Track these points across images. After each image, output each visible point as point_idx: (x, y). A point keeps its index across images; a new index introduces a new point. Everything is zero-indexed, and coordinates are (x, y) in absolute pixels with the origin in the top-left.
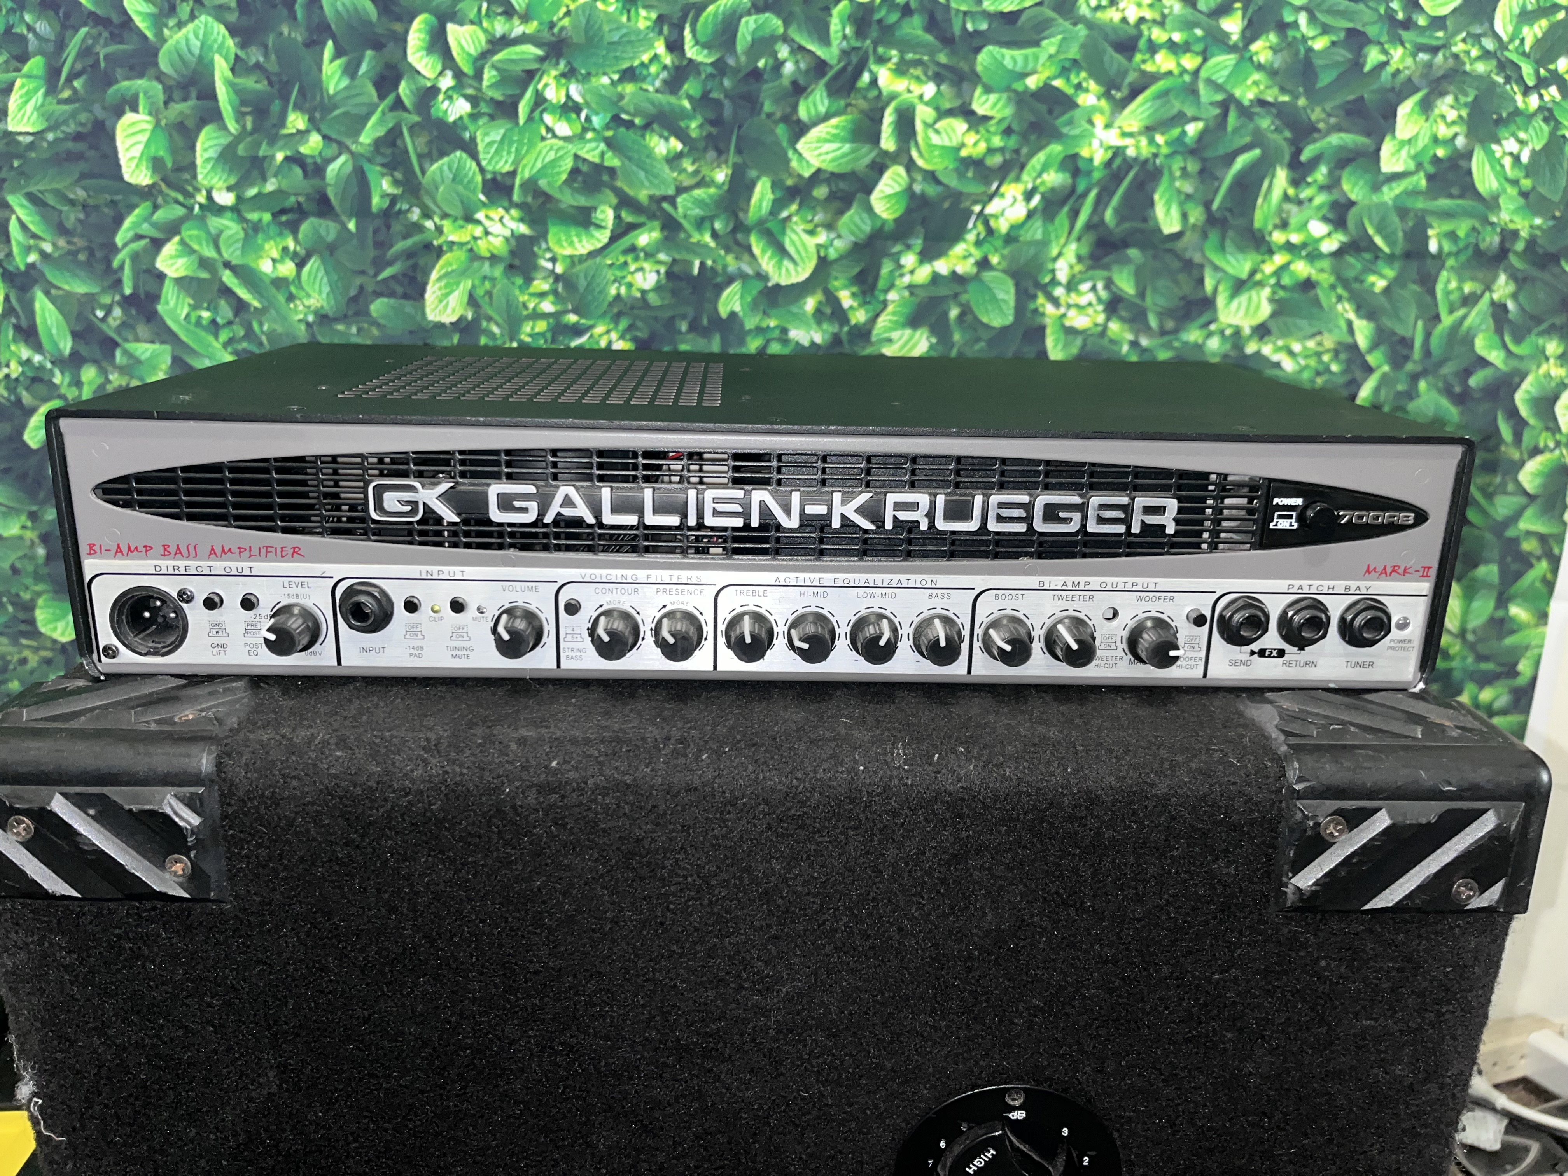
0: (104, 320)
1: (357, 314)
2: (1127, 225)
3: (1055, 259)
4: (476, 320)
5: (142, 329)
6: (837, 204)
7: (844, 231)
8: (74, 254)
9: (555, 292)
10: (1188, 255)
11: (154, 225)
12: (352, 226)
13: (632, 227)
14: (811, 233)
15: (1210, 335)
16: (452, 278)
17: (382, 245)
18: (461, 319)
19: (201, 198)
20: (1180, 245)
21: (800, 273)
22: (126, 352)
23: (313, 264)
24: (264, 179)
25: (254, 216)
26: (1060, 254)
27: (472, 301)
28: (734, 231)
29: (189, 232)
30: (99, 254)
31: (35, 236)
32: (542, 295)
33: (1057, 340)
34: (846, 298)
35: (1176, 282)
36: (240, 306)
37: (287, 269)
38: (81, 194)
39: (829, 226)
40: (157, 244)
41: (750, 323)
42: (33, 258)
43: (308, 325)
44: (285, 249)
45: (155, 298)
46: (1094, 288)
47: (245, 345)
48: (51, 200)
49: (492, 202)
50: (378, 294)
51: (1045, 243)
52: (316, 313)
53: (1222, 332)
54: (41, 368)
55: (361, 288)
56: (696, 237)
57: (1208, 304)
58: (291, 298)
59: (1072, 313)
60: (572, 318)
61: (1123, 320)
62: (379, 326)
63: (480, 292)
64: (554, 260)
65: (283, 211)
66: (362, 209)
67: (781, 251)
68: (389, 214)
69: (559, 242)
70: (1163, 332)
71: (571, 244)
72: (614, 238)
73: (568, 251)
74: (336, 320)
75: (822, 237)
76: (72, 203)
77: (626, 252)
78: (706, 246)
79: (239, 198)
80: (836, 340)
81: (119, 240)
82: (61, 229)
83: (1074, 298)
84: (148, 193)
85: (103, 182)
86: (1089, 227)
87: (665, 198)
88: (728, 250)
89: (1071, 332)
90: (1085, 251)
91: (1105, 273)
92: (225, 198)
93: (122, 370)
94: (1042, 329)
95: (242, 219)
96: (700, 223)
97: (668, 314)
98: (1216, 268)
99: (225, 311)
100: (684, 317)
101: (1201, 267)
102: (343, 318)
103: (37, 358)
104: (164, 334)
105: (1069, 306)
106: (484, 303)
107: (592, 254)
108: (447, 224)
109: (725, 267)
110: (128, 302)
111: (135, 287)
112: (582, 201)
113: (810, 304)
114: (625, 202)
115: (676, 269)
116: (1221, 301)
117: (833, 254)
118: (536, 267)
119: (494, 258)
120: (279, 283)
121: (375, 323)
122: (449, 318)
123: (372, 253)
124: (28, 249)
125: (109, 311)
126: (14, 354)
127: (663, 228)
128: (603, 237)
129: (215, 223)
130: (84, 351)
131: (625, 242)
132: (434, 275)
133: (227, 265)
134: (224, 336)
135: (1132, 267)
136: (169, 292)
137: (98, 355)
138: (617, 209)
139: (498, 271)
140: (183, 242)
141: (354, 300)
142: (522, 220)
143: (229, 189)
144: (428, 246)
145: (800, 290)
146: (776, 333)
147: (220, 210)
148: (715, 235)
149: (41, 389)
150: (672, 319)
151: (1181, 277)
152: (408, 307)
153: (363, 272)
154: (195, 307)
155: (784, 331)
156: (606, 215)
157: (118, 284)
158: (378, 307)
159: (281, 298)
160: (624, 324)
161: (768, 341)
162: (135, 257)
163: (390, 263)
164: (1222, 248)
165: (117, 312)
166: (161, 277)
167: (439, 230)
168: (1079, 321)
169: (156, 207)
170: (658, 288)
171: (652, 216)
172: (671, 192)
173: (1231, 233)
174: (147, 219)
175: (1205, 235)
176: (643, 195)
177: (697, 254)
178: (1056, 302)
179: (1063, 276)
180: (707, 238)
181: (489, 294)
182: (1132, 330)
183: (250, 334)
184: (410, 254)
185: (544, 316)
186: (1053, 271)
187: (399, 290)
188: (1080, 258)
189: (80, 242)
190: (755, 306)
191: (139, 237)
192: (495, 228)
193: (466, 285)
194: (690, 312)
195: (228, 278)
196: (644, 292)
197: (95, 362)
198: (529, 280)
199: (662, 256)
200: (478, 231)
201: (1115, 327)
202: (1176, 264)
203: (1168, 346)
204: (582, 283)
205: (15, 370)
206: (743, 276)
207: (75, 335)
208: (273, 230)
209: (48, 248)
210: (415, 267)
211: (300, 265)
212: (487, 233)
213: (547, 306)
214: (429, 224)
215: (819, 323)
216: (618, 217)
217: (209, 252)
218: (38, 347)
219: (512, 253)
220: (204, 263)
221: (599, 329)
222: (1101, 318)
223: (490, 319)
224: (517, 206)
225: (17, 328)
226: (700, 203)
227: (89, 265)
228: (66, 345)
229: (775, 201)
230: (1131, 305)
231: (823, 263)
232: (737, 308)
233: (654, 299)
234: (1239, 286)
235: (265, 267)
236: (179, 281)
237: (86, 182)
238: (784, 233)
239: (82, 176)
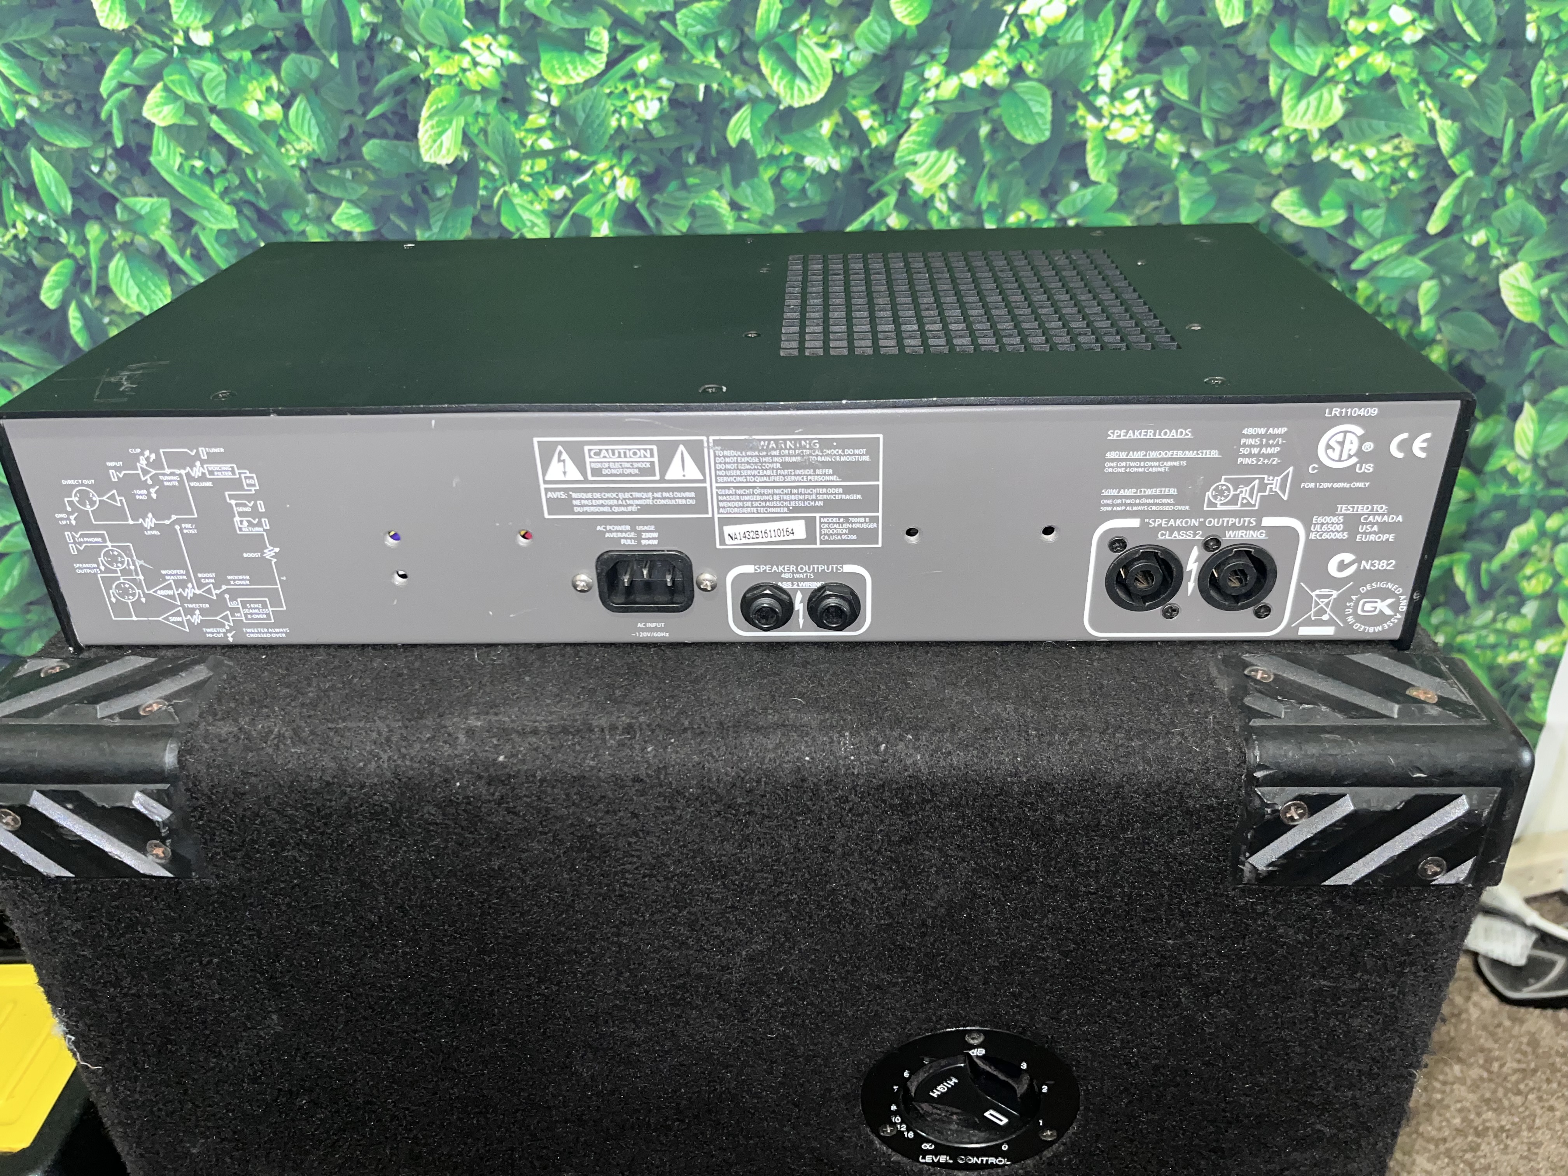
0: (100, 174)
1: (350, 157)
2: (1181, 19)
3: (1098, 64)
4: (473, 161)
5: (138, 182)
6: (853, 11)
7: (861, 43)
8: (61, 107)
9: (552, 127)
10: (1250, 52)
11: (136, 72)
12: (334, 60)
13: (630, 50)
14: (825, 46)
15: (1272, 142)
16: (445, 113)
17: (367, 81)
18: (457, 160)
19: (179, 40)
20: (1241, 40)
21: (815, 94)
22: (125, 207)
23: (299, 104)
24: (240, 16)
25: (233, 55)
26: (1104, 57)
27: (467, 140)
28: (740, 48)
29: (172, 77)
30: (86, 106)
31: (19, 91)
32: (539, 131)
33: (1098, 156)
34: (866, 118)
35: (1236, 83)
36: (231, 153)
37: (274, 111)
38: (59, 43)
39: (845, 38)
40: (142, 92)
41: (761, 152)
42: (21, 113)
43: (302, 170)
44: (269, 90)
45: (146, 149)
46: (1141, 95)
47: (241, 194)
48: (30, 51)
49: (477, 30)
50: (369, 136)
51: (1086, 45)
52: (308, 157)
53: (1287, 138)
54: (46, 227)
55: (351, 129)
56: (699, 59)
57: (1272, 106)
58: (281, 142)
59: (1116, 124)
60: (573, 155)
61: (1173, 130)
62: (374, 170)
63: (474, 130)
64: (548, 91)
65: (263, 49)
66: (343, 43)
67: (793, 69)
68: (371, 46)
69: (552, 71)
70: (1218, 142)
71: (566, 72)
72: (611, 64)
73: (563, 81)
74: (329, 164)
75: (838, 50)
76: (52, 53)
77: (624, 78)
78: (710, 67)
79: (217, 38)
80: (856, 166)
81: (105, 88)
82: (46, 83)
83: (1118, 108)
84: (126, 38)
85: (78, 28)
86: (1138, 23)
87: (663, 15)
88: (734, 72)
89: (1114, 146)
90: (1132, 52)
91: (1155, 77)
92: (203, 39)
93: (126, 226)
94: (1083, 144)
95: (222, 60)
96: (703, 42)
97: (675, 145)
98: (1283, 65)
99: (218, 160)
100: (691, 148)
101: (1266, 63)
102: (337, 162)
103: (41, 218)
104: (160, 187)
105: (1113, 117)
106: (479, 141)
107: (589, 83)
108: (432, 55)
109: (732, 90)
110: (121, 154)
111: (126, 139)
112: (574, 23)
113: (826, 127)
114: (621, 21)
115: (679, 95)
116: (1286, 103)
117: (849, 70)
118: (530, 100)
119: (485, 92)
120: (268, 126)
121: (368, 166)
122: (445, 159)
123: (358, 90)
124: (15, 105)
125: (103, 167)
126: (18, 214)
127: (663, 50)
128: (599, 62)
129: (196, 65)
130: (86, 209)
131: (622, 68)
132: (425, 113)
133: (213, 110)
134: (220, 185)
135: (1185, 69)
136: (159, 141)
137: (100, 212)
138: (611, 30)
139: (491, 106)
140: (166, 88)
141: (345, 142)
142: (510, 47)
143: (206, 28)
144: (415, 80)
145: (815, 112)
146: (791, 161)
147: (199, 51)
148: (720, 55)
149: (49, 248)
150: (679, 149)
151: (1241, 77)
152: (402, 147)
153: (351, 112)
154: (187, 157)
155: (800, 158)
156: (600, 37)
157: (108, 136)
158: (371, 149)
159: (272, 143)
160: (627, 159)
161: (782, 170)
162: (122, 107)
163: (378, 101)
164: (1291, 41)
165: (112, 166)
166: (149, 126)
167: (425, 62)
168: (1123, 133)
169: (136, 53)
170: (661, 118)
171: (651, 37)
172: (669, 7)
173: (1300, 24)
174: (128, 65)
175: (1271, 27)
176: (638, 13)
177: (701, 77)
178: (1097, 113)
179: (1106, 83)
180: (711, 58)
181: (484, 131)
182: (1182, 141)
183: (245, 183)
184: (398, 90)
185: (544, 153)
186: (1095, 77)
187: (391, 130)
188: (1126, 61)
189: (66, 95)
190: (765, 132)
191: (123, 86)
192: (484, 57)
193: (459, 122)
194: (698, 143)
195: (216, 124)
196: (646, 123)
197: (98, 218)
198: (524, 115)
199: (663, 82)
200: (466, 62)
201: (1164, 138)
202: (1236, 62)
203: (1223, 157)
204: (581, 116)
205: (22, 231)
206: (753, 100)
207: (74, 191)
208: (255, 69)
209: (35, 102)
210: (404, 103)
211: (287, 106)
212: (475, 64)
213: (546, 143)
214: (414, 56)
215: (837, 148)
216: (613, 39)
217: (194, 98)
218: (40, 206)
219: (504, 85)
220: (190, 109)
221: (602, 166)
222: (1148, 129)
223: (487, 159)
224: (505, 31)
225: (17, 187)
226: (701, 18)
227: (77, 117)
228: (67, 203)
229: (784, 12)
230: (1183, 113)
231: (839, 79)
232: (747, 135)
233: (657, 130)
234: (1308, 84)
235: (251, 109)
236: (168, 130)
237: (62, 30)
238: (795, 48)
239: (58, 24)
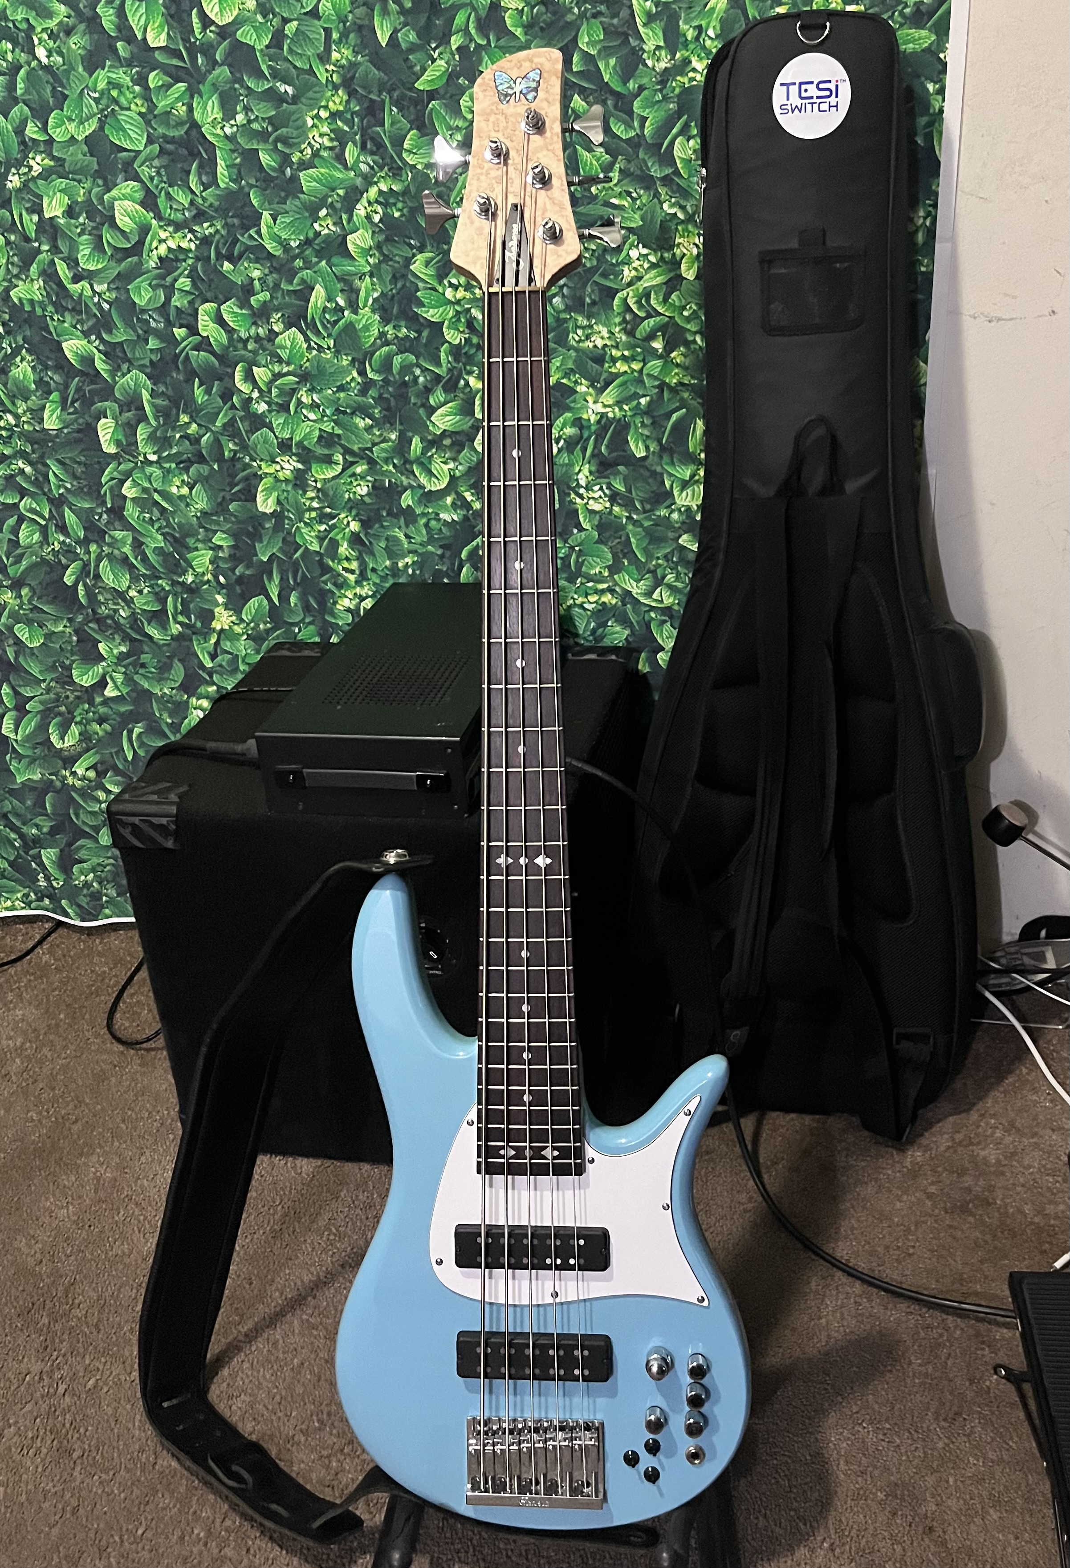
0: (99, 520)
1: (223, 510)
2: (615, 454)
3: (578, 474)
4: (282, 512)
5: (117, 524)
6: (456, 448)
7: (462, 461)
8: (81, 488)
9: (318, 497)
10: (653, 468)
11: (119, 472)
12: (216, 467)
13: (353, 463)
14: (445, 463)
15: (672, 511)
16: (269, 491)
17: (233, 476)
18: (275, 511)
19: (141, 458)
20: (647, 463)
21: (442, 484)
22: (110, 536)
23: (198, 487)
24: (171, 448)
25: (167, 465)
26: (580, 470)
27: (279, 502)
28: (404, 463)
29: (136, 475)
30: (94, 488)
31: (62, 480)
32: (312, 499)
33: (585, 517)
34: (468, 496)
35: (649, 484)
36: (163, 510)
37: (185, 491)
38: (83, 459)
39: (454, 460)
40: (122, 482)
41: (418, 511)
42: (61, 491)
43: (198, 518)
44: (183, 481)
45: (123, 508)
46: (601, 489)
47: (167, 530)
48: (67, 461)
49: (283, 453)
50: (232, 501)
51: (571, 465)
52: (201, 512)
53: (679, 510)
54: (70, 545)
55: (224, 497)
56: (385, 468)
57: (670, 494)
58: (188, 505)
59: (591, 502)
60: (328, 510)
61: (619, 505)
62: (235, 516)
63: (282, 498)
64: (316, 481)
65: (181, 462)
66: (220, 459)
67: (430, 473)
68: (233, 459)
69: (317, 472)
70: (645, 512)
71: (323, 473)
72: (343, 470)
73: (323, 477)
74: (212, 515)
75: (451, 465)
76: (79, 463)
77: (350, 476)
78: (391, 472)
79: (159, 457)
80: (466, 518)
81: (103, 480)
82: (75, 477)
83: (591, 494)
84: (115, 457)
85: (92, 453)
86: (593, 455)
87: (367, 449)
88: (402, 474)
89: (592, 512)
90: (593, 469)
91: (607, 480)
92: (154, 458)
93: (109, 545)
94: (577, 510)
95: (162, 468)
96: (386, 461)
97: (376, 507)
98: (671, 475)
99: (156, 513)
100: (384, 509)
101: (662, 474)
102: (216, 513)
103: (68, 540)
104: (128, 526)
105: (589, 498)
106: (284, 503)
107: (335, 478)
108: (263, 465)
109: (402, 482)
110: (109, 511)
111: (113, 504)
112: (326, 452)
113: (449, 500)
114: (347, 451)
115: (377, 484)
116: (676, 493)
117: (458, 474)
118: (308, 485)
119: (287, 481)
120: (182, 497)
121: (232, 514)
122: (269, 511)
123: (228, 480)
124: (59, 487)
125: (100, 517)
126: (56, 539)
127: (368, 463)
128: (339, 468)
129: (149, 470)
130: (91, 537)
131: (349, 471)
132: (260, 489)
133: (156, 490)
134: (156, 527)
135: (621, 477)
136: (129, 505)
137: (96, 538)
138: (343, 455)
139: (289, 488)
140: (133, 480)
141: (220, 504)
142: (298, 461)
143: (154, 453)
144: (255, 475)
145: (443, 493)
146: (433, 516)
147: (151, 463)
148: (395, 466)
149: (71, 556)
150: (378, 510)
151: (650, 480)
152: (248, 505)
153: (224, 490)
154: (141, 512)
155: (438, 514)
156: (339, 458)
157: (104, 503)
158: (233, 507)
159: (183, 506)
160: (354, 513)
161: (429, 520)
162: (111, 489)
163: (237, 485)
164: (672, 463)
165: (105, 516)
166: (125, 497)
167: (260, 467)
168: (597, 507)
169: (120, 464)
170: (368, 494)
171: (362, 458)
172: (369, 445)
173: (675, 455)
174: (116, 469)
175: (661, 457)
176: (355, 448)
177: (387, 476)
178: (581, 497)
179: (583, 482)
180: (391, 467)
181: (287, 498)
182: (627, 511)
183: (169, 525)
184: (246, 479)
185: (314, 509)
186: (577, 480)
187: (243, 497)
188: (591, 473)
189: (84, 483)
190: (420, 502)
191: (112, 479)
192: (286, 466)
193: (275, 494)
194: (387, 507)
195: (156, 496)
196: (361, 496)
197: (96, 542)
198: (305, 492)
199: (369, 478)
200: (278, 467)
201: (616, 509)
202: (647, 474)
203: (649, 519)
204: (331, 493)
205: (57, 547)
206: (411, 487)
207: (85, 528)
208: (177, 472)
209: (69, 486)
210: (249, 485)
211: (191, 489)
212: (282, 468)
213: (315, 505)
214: (254, 464)
215: (455, 510)
216: (344, 459)
217: (146, 485)
218: (67, 535)
219: (296, 478)
220: (145, 490)
221: (342, 516)
222: (608, 505)
223: (288, 511)
224: (295, 455)
225: (57, 526)
226: (384, 450)
227: (89, 494)
228: (82, 534)
229: (423, 448)
230: (623, 497)
231: (452, 478)
232: (411, 503)
233: (367, 500)
234: (685, 485)
235: (174, 490)
236: (133, 499)
237: (85, 453)
238: (430, 463)
239: (83, 450)
